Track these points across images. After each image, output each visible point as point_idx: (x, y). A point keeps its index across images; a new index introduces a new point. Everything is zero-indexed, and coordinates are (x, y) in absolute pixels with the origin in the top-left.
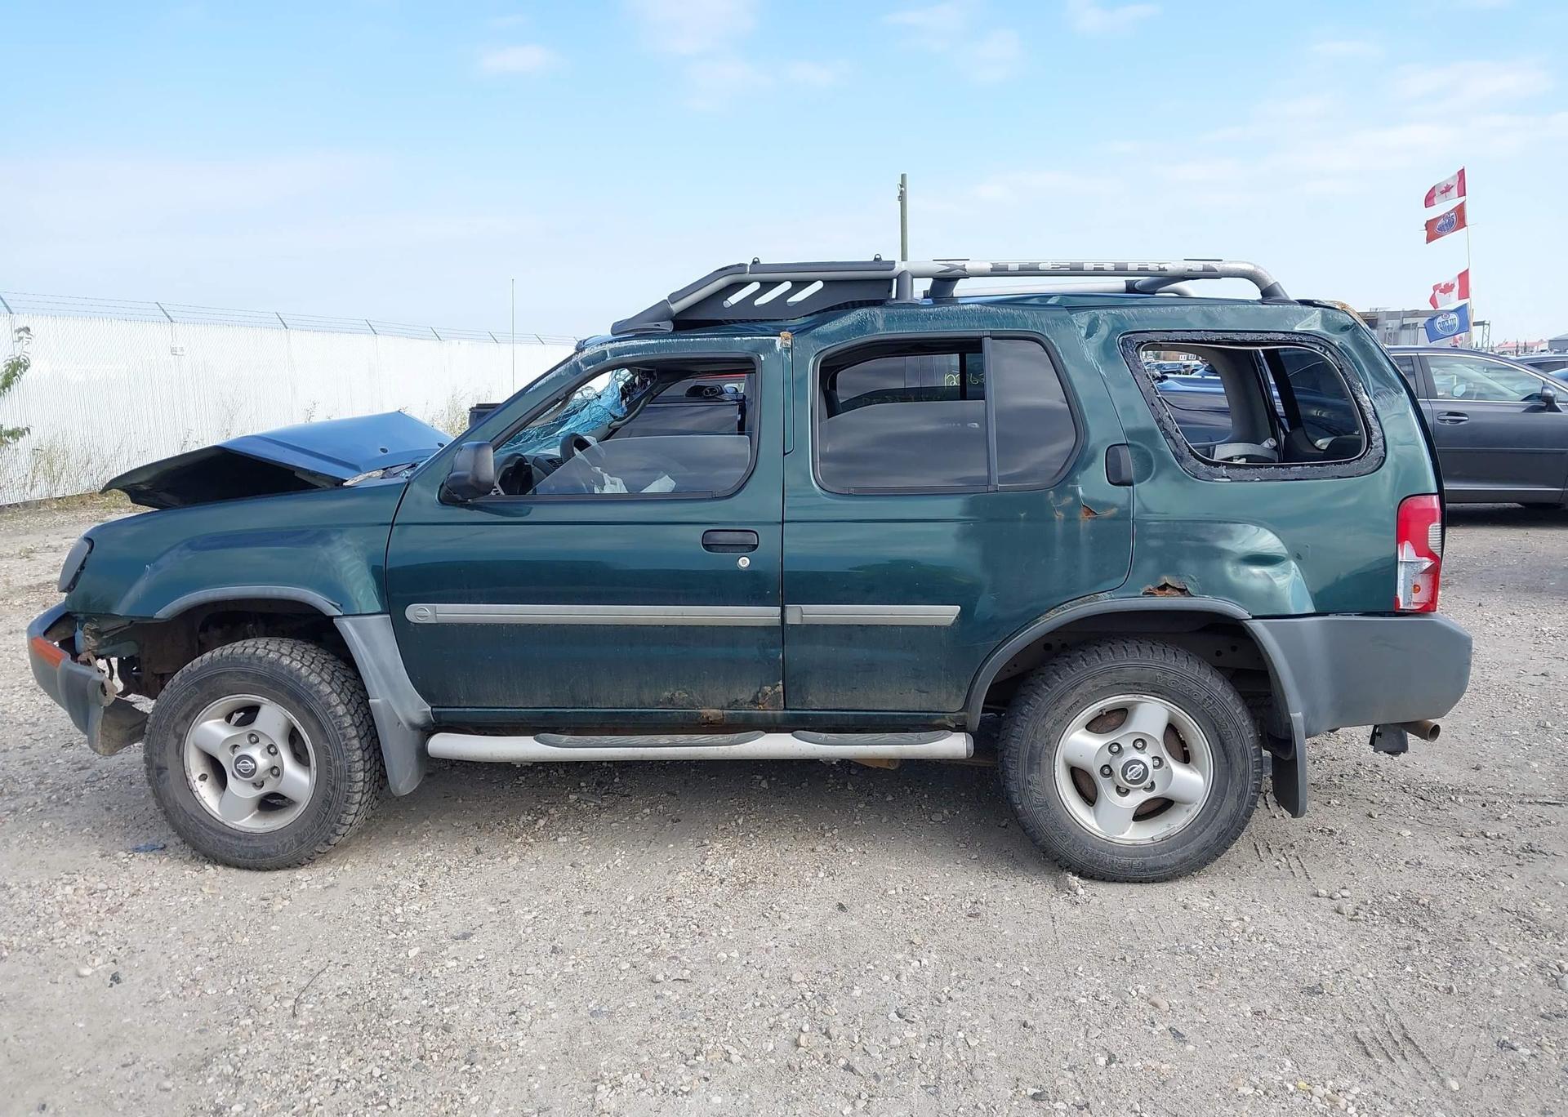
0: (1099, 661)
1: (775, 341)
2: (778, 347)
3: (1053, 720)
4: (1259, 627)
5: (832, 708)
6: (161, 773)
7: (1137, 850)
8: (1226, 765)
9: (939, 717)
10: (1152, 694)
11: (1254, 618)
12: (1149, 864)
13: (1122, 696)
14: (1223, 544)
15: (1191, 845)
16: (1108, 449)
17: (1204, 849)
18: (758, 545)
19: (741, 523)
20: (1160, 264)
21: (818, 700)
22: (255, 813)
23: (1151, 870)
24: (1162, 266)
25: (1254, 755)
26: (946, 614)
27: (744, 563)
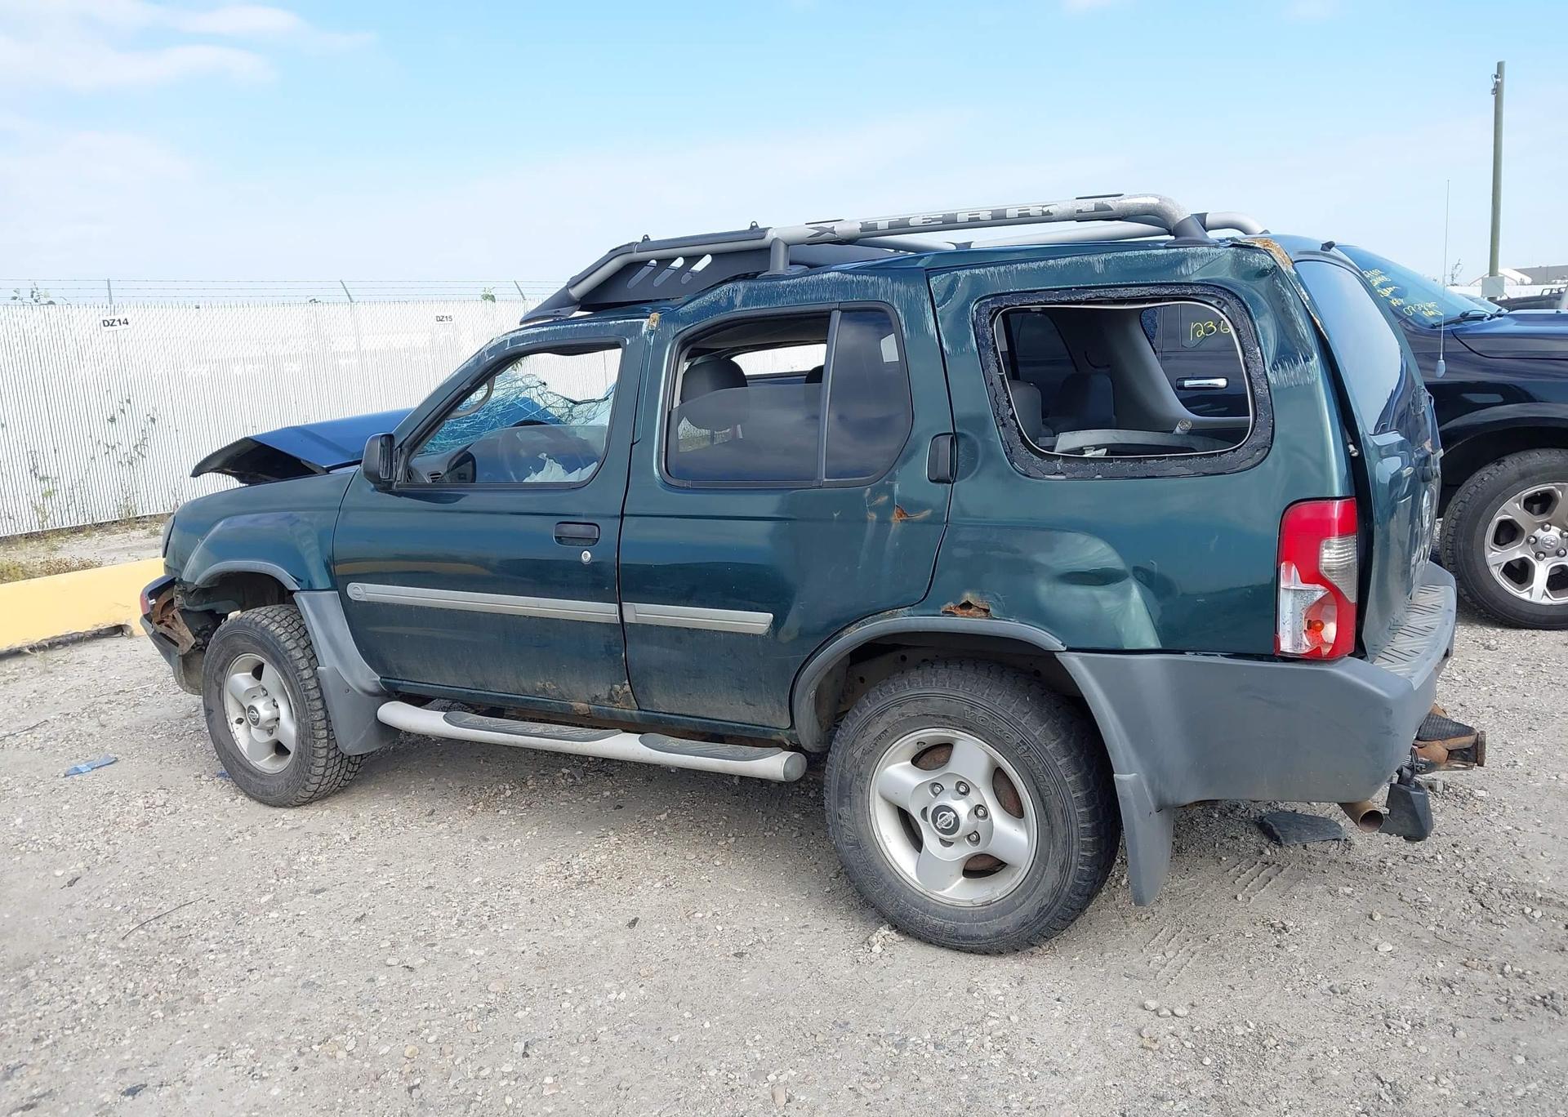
0: (907, 686)
1: (643, 323)
2: (644, 330)
3: (861, 749)
4: (1076, 664)
5: (678, 713)
7: (954, 912)
8: (1047, 827)
9: (774, 733)
10: (965, 730)
11: (1070, 650)
12: (962, 931)
13: (934, 730)
14: (1041, 558)
15: (1010, 917)
16: (934, 438)
17: (1024, 924)
18: (597, 539)
19: (586, 516)
20: (1044, 206)
21: (663, 702)
22: (272, 755)
23: (964, 938)
24: (1045, 209)
25: (1079, 819)
26: (758, 621)
27: (586, 556)
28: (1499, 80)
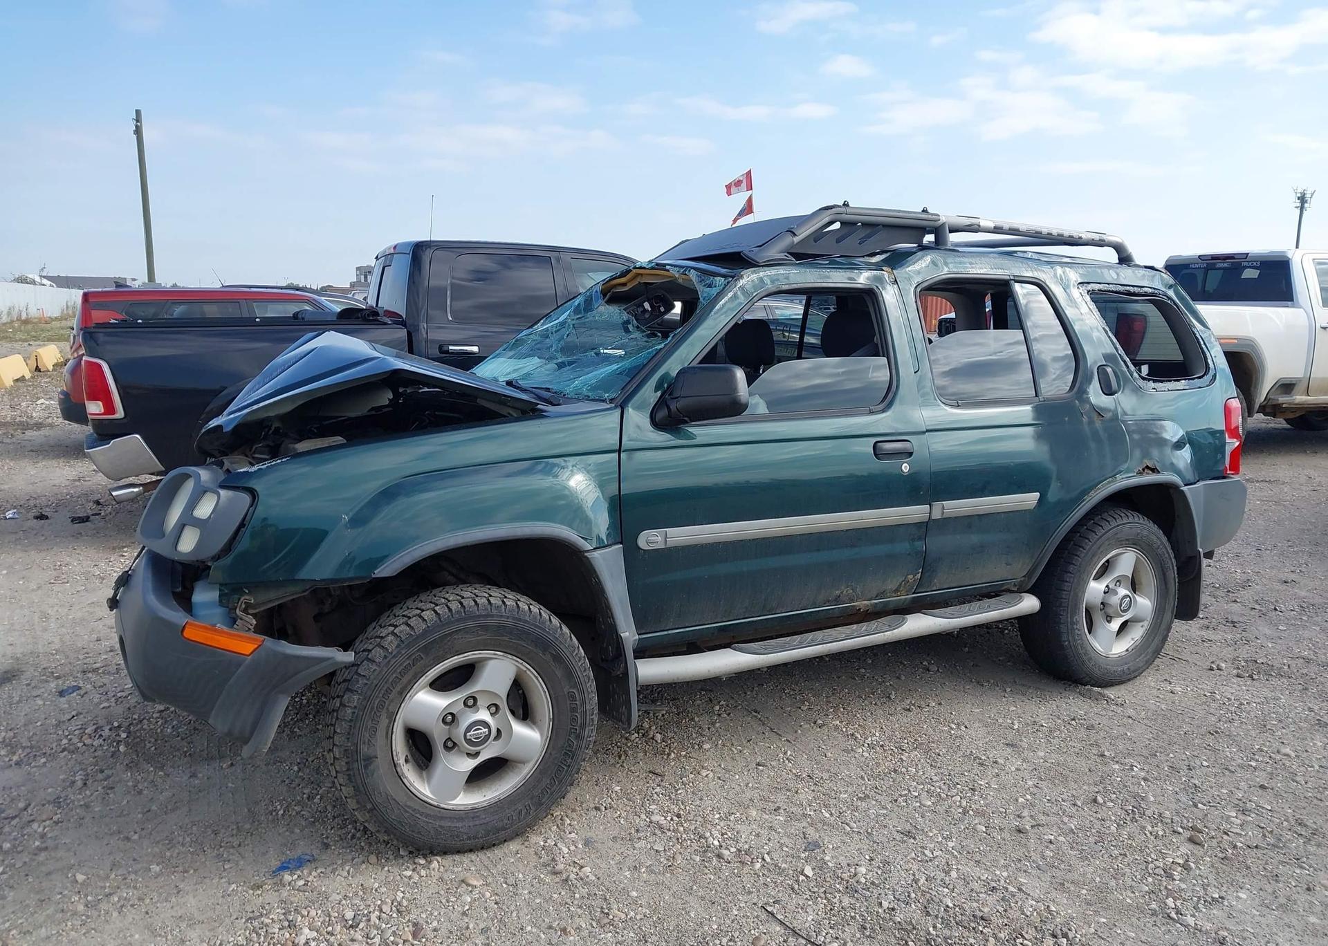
1: (883, 274)
2: (887, 281)
4: (1187, 492)
6: (370, 764)
8: (1164, 591)
9: (1008, 584)
10: (1130, 546)
11: (1185, 485)
13: (1113, 552)
14: (1163, 435)
16: (1098, 369)
18: (912, 452)
21: (944, 582)
26: (1030, 500)
27: (905, 468)
28: (139, 124)
